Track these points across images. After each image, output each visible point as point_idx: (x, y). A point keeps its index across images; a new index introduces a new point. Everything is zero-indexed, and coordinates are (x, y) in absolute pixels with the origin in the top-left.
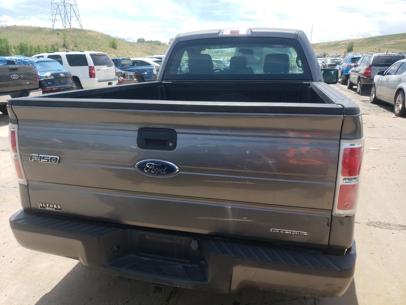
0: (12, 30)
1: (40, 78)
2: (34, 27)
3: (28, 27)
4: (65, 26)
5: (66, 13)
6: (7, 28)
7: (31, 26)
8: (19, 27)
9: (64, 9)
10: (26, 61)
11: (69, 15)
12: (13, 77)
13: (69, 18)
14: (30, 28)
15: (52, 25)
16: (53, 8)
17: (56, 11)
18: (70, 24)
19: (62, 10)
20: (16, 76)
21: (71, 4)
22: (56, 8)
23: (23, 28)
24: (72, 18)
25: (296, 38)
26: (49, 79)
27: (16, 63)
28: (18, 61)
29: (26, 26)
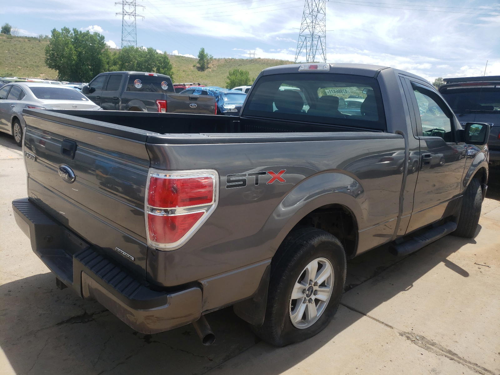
0: (255, 63)
1: (224, 111)
2: (277, 60)
3: (271, 60)
4: (308, 59)
5: (312, 46)
6: (251, 61)
7: (274, 59)
8: (263, 60)
9: (311, 41)
10: (216, 92)
11: (315, 48)
12: (191, 106)
13: (314, 51)
14: (272, 62)
15: (295, 58)
16: (300, 40)
17: (302, 43)
18: (313, 57)
19: (309, 43)
20: (195, 105)
21: (319, 36)
22: (303, 40)
23: (266, 61)
24: (317, 51)
25: (376, 76)
26: (232, 112)
27: (208, 93)
28: (210, 92)
29: (269, 59)
